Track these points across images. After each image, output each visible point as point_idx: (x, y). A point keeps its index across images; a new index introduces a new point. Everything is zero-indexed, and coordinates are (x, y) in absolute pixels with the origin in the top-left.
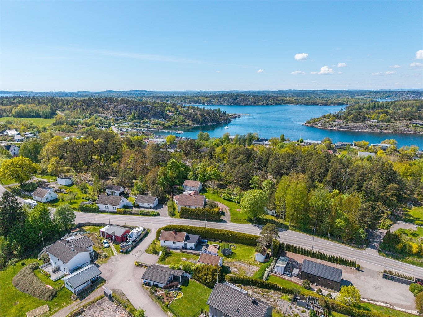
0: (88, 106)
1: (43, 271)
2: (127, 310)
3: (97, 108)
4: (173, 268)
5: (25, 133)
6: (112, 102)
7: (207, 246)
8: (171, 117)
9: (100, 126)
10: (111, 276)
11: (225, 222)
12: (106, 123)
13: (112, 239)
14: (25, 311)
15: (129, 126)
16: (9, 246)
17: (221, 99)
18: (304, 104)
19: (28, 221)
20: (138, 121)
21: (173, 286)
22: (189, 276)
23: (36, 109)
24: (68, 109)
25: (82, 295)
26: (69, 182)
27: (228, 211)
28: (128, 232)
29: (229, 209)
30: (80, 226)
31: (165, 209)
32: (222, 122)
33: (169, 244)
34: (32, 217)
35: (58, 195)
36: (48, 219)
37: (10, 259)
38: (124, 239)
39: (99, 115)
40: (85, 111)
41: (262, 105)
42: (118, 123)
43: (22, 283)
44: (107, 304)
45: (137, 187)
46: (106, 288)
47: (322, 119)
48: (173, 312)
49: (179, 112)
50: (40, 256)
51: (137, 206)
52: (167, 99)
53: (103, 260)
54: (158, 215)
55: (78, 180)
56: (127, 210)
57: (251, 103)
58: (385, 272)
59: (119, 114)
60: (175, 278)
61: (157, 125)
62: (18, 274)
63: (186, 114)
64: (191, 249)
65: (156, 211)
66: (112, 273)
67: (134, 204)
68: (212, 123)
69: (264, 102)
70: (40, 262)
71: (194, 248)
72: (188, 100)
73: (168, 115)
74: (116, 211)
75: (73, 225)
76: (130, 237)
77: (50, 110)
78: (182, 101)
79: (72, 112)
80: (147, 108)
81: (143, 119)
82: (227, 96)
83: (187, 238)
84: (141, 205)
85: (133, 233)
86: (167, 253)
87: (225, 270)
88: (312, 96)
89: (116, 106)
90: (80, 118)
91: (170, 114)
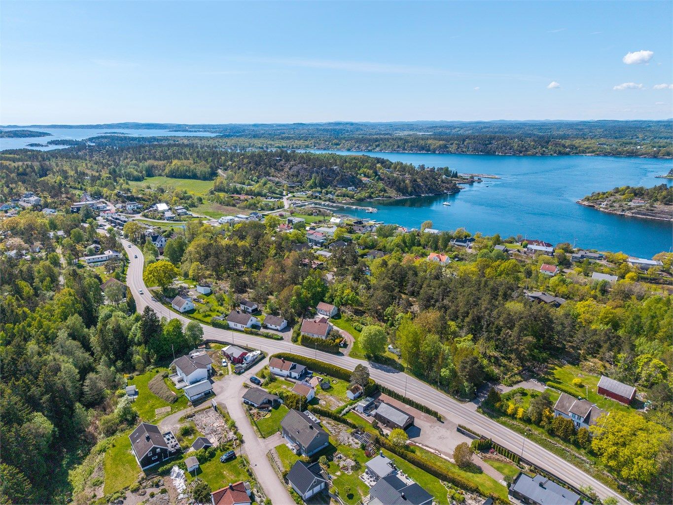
0: (256, 164)
1: (171, 380)
2: (225, 419)
3: (268, 169)
4: (270, 393)
5: (176, 208)
6: (287, 160)
7: (311, 377)
8: (365, 184)
9: (268, 196)
10: (222, 392)
11: (343, 355)
12: (277, 192)
13: (230, 359)
14: (154, 409)
15: (306, 196)
16: (148, 354)
17: (463, 143)
18: (613, 155)
19: (164, 335)
20: (319, 189)
21: (265, 408)
22: (281, 401)
23: (192, 167)
24: (232, 168)
25: (196, 403)
26: (208, 290)
27: (352, 344)
28: (245, 354)
29: (354, 341)
30: (207, 343)
31: (290, 334)
32: (445, 191)
33: (277, 370)
34: (167, 331)
35: (195, 305)
36: (180, 333)
37: (148, 366)
38: (240, 360)
39: (270, 178)
40: (253, 172)
41: (534, 155)
42: (293, 192)
43: (154, 387)
44: (212, 413)
45: (269, 306)
46: (214, 401)
47: (611, 195)
48: (257, 427)
49: (379, 175)
50: (171, 366)
51: (266, 327)
52: (377, 143)
53: (219, 377)
54: (282, 339)
55: (217, 289)
56: (254, 330)
57: (514, 151)
58: (459, 426)
59: (295, 179)
60: (269, 402)
61: (344, 196)
62: (153, 379)
63: (389, 179)
64: (295, 378)
65: (280, 334)
66: (222, 389)
67: (262, 324)
68: (427, 193)
69: (537, 150)
70: (170, 372)
71: (297, 378)
72: (410, 144)
73: (361, 181)
74: (243, 329)
75: (201, 341)
76: (246, 360)
77: (209, 170)
78: (399, 147)
79: (235, 173)
80: (333, 170)
81: (326, 187)
82: (474, 139)
83: (294, 368)
84: (269, 326)
85: (249, 356)
86: (272, 379)
87: (315, 401)
88: (640, 136)
89: (293, 166)
90: (244, 184)
91: (365, 180)
